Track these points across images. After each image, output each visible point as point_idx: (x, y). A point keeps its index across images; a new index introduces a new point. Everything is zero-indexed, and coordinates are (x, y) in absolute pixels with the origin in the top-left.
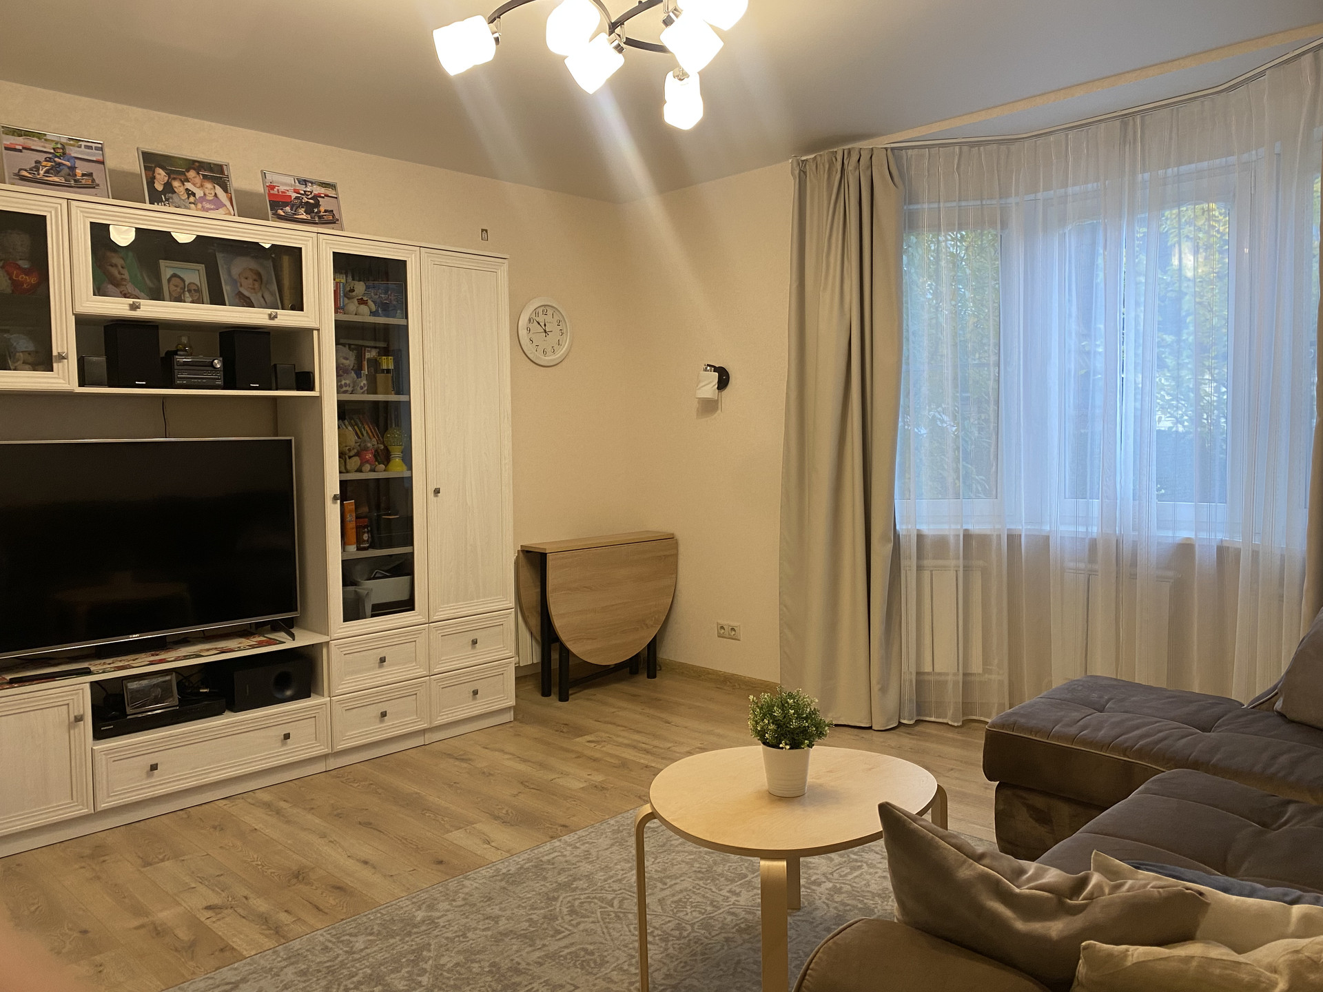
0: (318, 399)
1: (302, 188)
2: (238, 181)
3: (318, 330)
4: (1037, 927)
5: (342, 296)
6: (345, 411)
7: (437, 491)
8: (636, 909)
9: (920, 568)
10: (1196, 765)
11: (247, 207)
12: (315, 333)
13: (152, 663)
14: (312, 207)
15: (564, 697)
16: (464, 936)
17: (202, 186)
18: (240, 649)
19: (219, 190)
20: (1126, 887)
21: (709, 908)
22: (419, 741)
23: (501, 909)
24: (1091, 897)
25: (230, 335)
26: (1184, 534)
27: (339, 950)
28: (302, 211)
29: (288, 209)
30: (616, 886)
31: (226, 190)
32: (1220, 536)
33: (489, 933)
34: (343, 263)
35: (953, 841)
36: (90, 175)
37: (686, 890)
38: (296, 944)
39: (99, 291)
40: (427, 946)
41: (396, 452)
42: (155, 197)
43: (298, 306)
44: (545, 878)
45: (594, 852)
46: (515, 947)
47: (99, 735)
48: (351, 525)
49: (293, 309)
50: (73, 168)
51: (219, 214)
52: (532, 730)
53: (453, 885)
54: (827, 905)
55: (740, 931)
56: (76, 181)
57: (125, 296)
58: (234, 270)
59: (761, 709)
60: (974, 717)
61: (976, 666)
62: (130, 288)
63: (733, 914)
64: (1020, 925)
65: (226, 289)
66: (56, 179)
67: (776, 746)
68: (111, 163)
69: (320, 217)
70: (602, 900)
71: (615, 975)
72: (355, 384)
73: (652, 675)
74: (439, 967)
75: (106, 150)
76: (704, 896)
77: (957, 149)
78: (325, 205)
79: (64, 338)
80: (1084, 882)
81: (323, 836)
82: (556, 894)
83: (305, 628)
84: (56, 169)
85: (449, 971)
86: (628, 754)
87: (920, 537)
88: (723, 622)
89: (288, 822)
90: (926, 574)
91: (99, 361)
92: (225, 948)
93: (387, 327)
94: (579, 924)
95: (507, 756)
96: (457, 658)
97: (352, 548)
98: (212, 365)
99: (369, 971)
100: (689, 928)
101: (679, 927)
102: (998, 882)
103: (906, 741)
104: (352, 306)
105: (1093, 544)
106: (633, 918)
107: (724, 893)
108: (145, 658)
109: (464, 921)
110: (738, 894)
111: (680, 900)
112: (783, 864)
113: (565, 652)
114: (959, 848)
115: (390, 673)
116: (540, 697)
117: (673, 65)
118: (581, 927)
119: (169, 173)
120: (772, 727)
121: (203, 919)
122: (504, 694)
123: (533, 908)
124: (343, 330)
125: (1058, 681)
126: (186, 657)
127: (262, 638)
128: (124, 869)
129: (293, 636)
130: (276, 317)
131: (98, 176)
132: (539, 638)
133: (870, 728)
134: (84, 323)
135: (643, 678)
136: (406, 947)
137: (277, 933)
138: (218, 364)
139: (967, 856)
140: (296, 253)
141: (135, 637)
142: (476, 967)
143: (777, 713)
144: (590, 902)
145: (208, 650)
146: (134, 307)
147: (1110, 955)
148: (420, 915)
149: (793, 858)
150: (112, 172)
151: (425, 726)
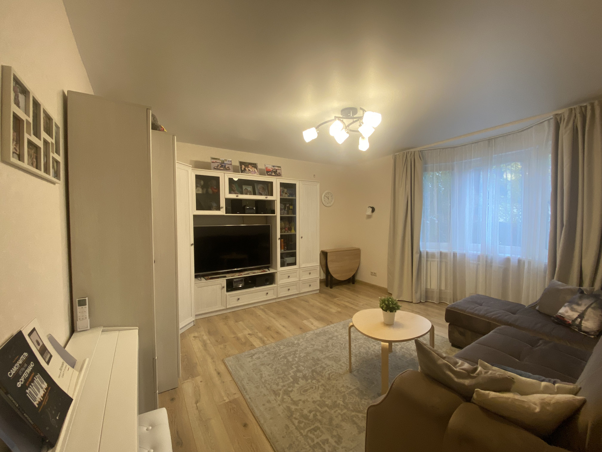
0: (276, 216)
1: (273, 168)
2: (259, 167)
3: (276, 200)
4: (461, 381)
5: (282, 192)
6: (282, 218)
7: (302, 237)
8: (348, 347)
9: (427, 261)
10: (510, 325)
11: (262, 173)
12: (276, 201)
13: (239, 275)
14: (275, 172)
15: (331, 288)
16: (306, 349)
17: (252, 168)
18: (258, 273)
19: (255, 169)
20: (489, 373)
21: (368, 349)
22: (297, 296)
23: (315, 343)
24: (478, 374)
25: (257, 202)
26: (508, 255)
27: (277, 349)
28: (273, 173)
29: (270, 173)
30: (343, 340)
31: (257, 169)
32: (519, 256)
33: (312, 349)
34: (282, 185)
35: (436, 352)
36: (229, 167)
37: (361, 343)
38: (267, 346)
39: (230, 193)
40: (297, 351)
41: (293, 228)
42: (242, 172)
43: (272, 195)
44: (326, 335)
45: (338, 330)
46: (318, 353)
47: (228, 291)
48: (283, 245)
49: (271, 196)
50: (225, 166)
51: (255, 175)
52: (323, 295)
53: (304, 335)
54: (400, 352)
55: (376, 356)
56: (226, 169)
57: (235, 194)
58: (258, 187)
59: (382, 301)
60: (442, 301)
61: (443, 288)
62: (236, 192)
63: (374, 351)
64: (456, 380)
65: (257, 191)
66: (222, 168)
67: (386, 311)
68: (233, 164)
69: (277, 174)
70: (340, 343)
71: (343, 364)
72: (284, 213)
73: (353, 283)
74: (300, 356)
75: (232, 161)
76: (366, 345)
77: (439, 150)
78: (278, 171)
79: (223, 203)
80: (476, 369)
81: (274, 319)
82: (328, 340)
83: (272, 268)
84: (222, 166)
85: (302, 358)
86: (347, 304)
87: (427, 253)
88: (372, 271)
89: (267, 314)
90: (429, 263)
91: (230, 208)
92: (252, 345)
93: (292, 199)
94: (334, 349)
95: (318, 302)
96: (306, 277)
97: (283, 250)
98: (253, 208)
99: (283, 355)
100: (362, 354)
101: (360, 353)
102: (450, 366)
103: (422, 307)
104: (284, 195)
105: (479, 257)
106: (348, 349)
107: (372, 345)
108: (238, 274)
109: (306, 345)
110: (375, 346)
111: (360, 346)
112: (388, 344)
113: (332, 277)
114: (438, 354)
115: (290, 280)
116: (325, 287)
117: (361, 135)
118: (335, 350)
119: (245, 166)
120: (385, 306)
121: (247, 337)
122: (317, 286)
123: (323, 343)
124: (282, 201)
125: (467, 296)
126: (246, 274)
127: (262, 270)
128: (231, 322)
129: (269, 270)
130: (267, 198)
131: (230, 168)
132: (325, 272)
133: (412, 302)
134: (227, 200)
135: (351, 284)
136: (292, 350)
137: (263, 342)
138: (254, 208)
139: (441, 357)
140: (272, 183)
141: (236, 269)
142: (309, 358)
143: (386, 303)
144: (337, 344)
145: (251, 273)
146: (237, 196)
147: (484, 394)
148: (296, 342)
149: (390, 342)
150: (233, 166)
151: (298, 293)
